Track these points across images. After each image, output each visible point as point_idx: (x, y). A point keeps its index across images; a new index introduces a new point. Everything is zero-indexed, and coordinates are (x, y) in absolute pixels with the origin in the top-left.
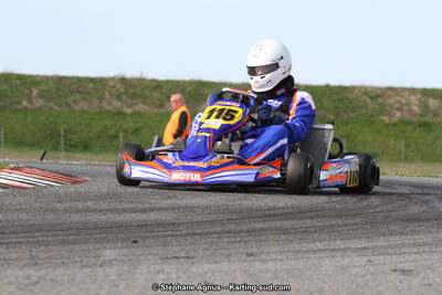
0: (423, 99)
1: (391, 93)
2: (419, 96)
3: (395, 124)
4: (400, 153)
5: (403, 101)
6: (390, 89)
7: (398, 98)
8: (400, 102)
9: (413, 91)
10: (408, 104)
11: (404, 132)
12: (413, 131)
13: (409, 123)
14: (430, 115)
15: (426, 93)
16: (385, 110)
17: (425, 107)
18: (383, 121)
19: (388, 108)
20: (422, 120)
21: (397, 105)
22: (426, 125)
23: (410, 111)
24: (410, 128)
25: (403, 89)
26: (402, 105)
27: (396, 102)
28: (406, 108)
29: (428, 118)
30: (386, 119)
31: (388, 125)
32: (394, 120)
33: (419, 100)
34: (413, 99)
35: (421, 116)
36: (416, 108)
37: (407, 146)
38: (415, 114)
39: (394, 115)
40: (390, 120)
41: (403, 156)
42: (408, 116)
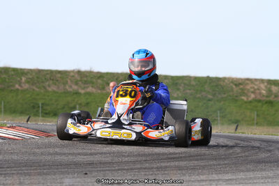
0: (268, 86)
1: (248, 82)
2: (266, 84)
3: (251, 102)
4: (254, 120)
5: (256, 87)
6: (248, 79)
7: (253, 85)
8: (254, 88)
9: (262, 81)
10: (258, 89)
11: (256, 107)
12: (262, 106)
13: (259, 101)
14: (273, 96)
15: (271, 82)
16: (244, 93)
17: (270, 91)
18: (243, 100)
19: (246, 92)
20: (268, 99)
21: (252, 90)
22: (270, 103)
23: (260, 93)
24: (260, 104)
25: (256, 80)
26: (255, 90)
27: (251, 88)
28: (258, 91)
29: (271, 98)
30: (244, 98)
31: (246, 102)
32: (250, 99)
33: (266, 87)
34: (262, 86)
35: (267, 97)
36: (264, 92)
37: (258, 115)
38: (263, 96)
39: (250, 96)
40: (248, 99)
41: (255, 122)
42: (259, 97)
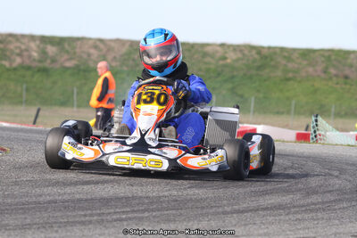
0: (42, 46)
1: (10, 39)
2: (38, 42)
3: (15, 69)
4: (21, 96)
5: (23, 47)
6: (11, 35)
7: (18, 44)
8: (19, 48)
9: (32, 38)
10: (27, 50)
11: (24, 77)
12: (33, 76)
13: (29, 68)
14: (49, 61)
15: (45, 40)
16: (5, 55)
17: (44, 53)
18: (5, 66)
19: (8, 53)
20: (40, 65)
21: (18, 51)
22: (44, 71)
23: (30, 57)
24: (29, 73)
25: (23, 36)
26: (22, 51)
27: (16, 48)
28: (25, 54)
29: (47, 64)
30: (6, 64)
31: (8, 70)
32: (15, 65)
33: (38, 47)
34: (33, 45)
35: (40, 61)
36: (35, 55)
37: (27, 90)
38: (34, 60)
39: (14, 60)
40: (11, 65)
41: (24, 99)
42: (27, 62)
